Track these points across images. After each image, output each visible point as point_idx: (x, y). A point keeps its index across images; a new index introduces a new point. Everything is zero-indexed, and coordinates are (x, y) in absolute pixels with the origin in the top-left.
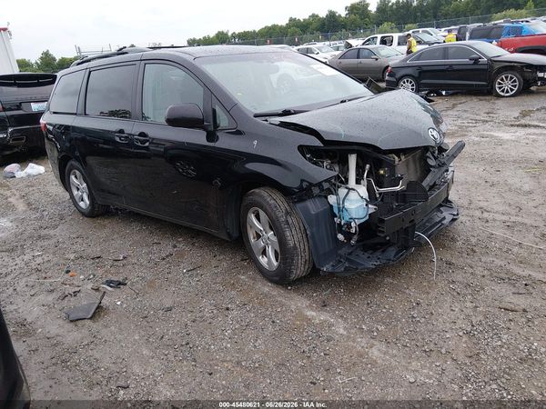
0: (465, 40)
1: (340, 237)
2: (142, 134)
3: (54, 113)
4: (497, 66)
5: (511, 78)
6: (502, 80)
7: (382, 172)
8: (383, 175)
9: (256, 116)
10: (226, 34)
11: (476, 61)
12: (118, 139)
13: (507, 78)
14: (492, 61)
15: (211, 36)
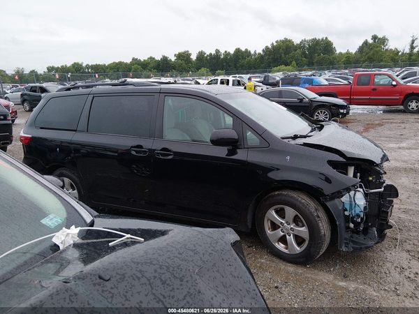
0: (279, 87)
1: (352, 225)
2: (164, 149)
3: (41, 128)
4: (315, 104)
5: (324, 112)
6: (318, 113)
7: (371, 179)
8: (372, 181)
9: (283, 138)
10: (81, 65)
11: (301, 100)
12: (134, 153)
13: (321, 112)
14: (311, 101)
15: (68, 65)
